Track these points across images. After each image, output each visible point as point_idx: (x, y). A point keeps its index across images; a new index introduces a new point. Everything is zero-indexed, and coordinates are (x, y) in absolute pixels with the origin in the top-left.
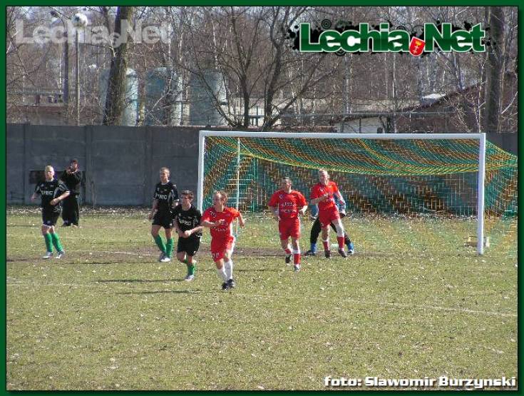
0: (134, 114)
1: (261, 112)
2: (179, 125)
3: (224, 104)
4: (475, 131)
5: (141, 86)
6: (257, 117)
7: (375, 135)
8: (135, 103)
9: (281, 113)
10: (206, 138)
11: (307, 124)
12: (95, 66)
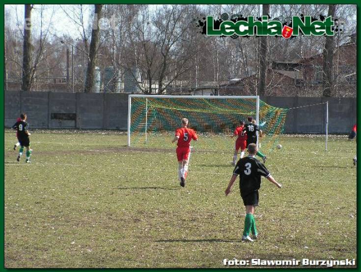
0: (99, 87)
1: (157, 86)
2: (119, 92)
3: (140, 82)
4: (255, 95)
5: (102, 74)
6: (155, 89)
7: (209, 97)
8: (99, 82)
9: (166, 87)
10: (132, 98)
11: (177, 92)
12: (81, 66)
